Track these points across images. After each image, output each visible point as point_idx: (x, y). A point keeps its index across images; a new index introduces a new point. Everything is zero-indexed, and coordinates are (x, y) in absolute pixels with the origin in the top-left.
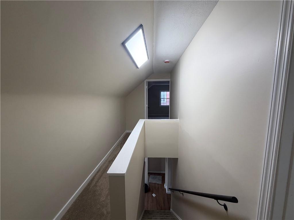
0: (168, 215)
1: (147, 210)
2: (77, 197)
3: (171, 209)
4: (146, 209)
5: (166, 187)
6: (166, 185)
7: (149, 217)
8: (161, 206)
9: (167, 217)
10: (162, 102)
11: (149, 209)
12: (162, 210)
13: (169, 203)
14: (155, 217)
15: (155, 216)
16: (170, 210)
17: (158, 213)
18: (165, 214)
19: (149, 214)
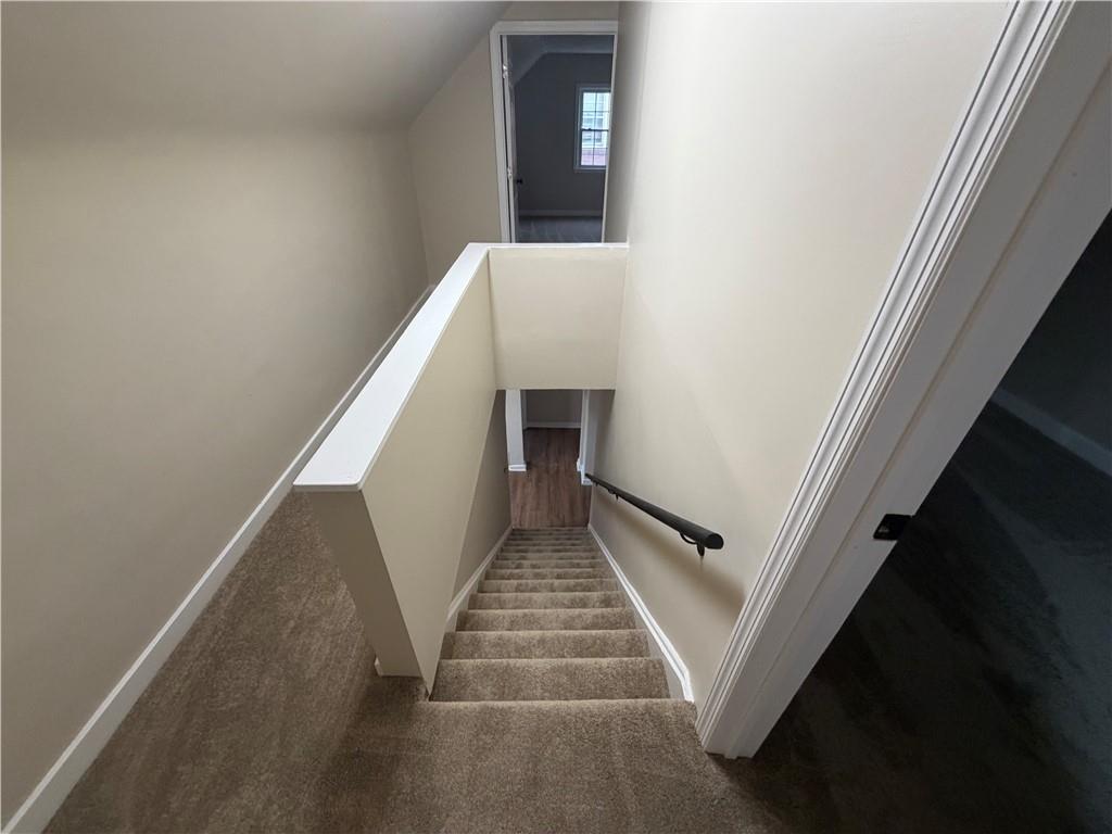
0: (577, 539)
1: (518, 530)
2: (265, 522)
3: (589, 525)
4: (518, 527)
5: (581, 467)
6: (581, 463)
7: (520, 548)
8: (561, 516)
9: (573, 545)
10: (586, 146)
11: (526, 526)
12: (564, 526)
13: (586, 509)
14: (536, 548)
15: (539, 545)
16: (586, 525)
17: (550, 534)
18: (569, 539)
19: (523, 539)
